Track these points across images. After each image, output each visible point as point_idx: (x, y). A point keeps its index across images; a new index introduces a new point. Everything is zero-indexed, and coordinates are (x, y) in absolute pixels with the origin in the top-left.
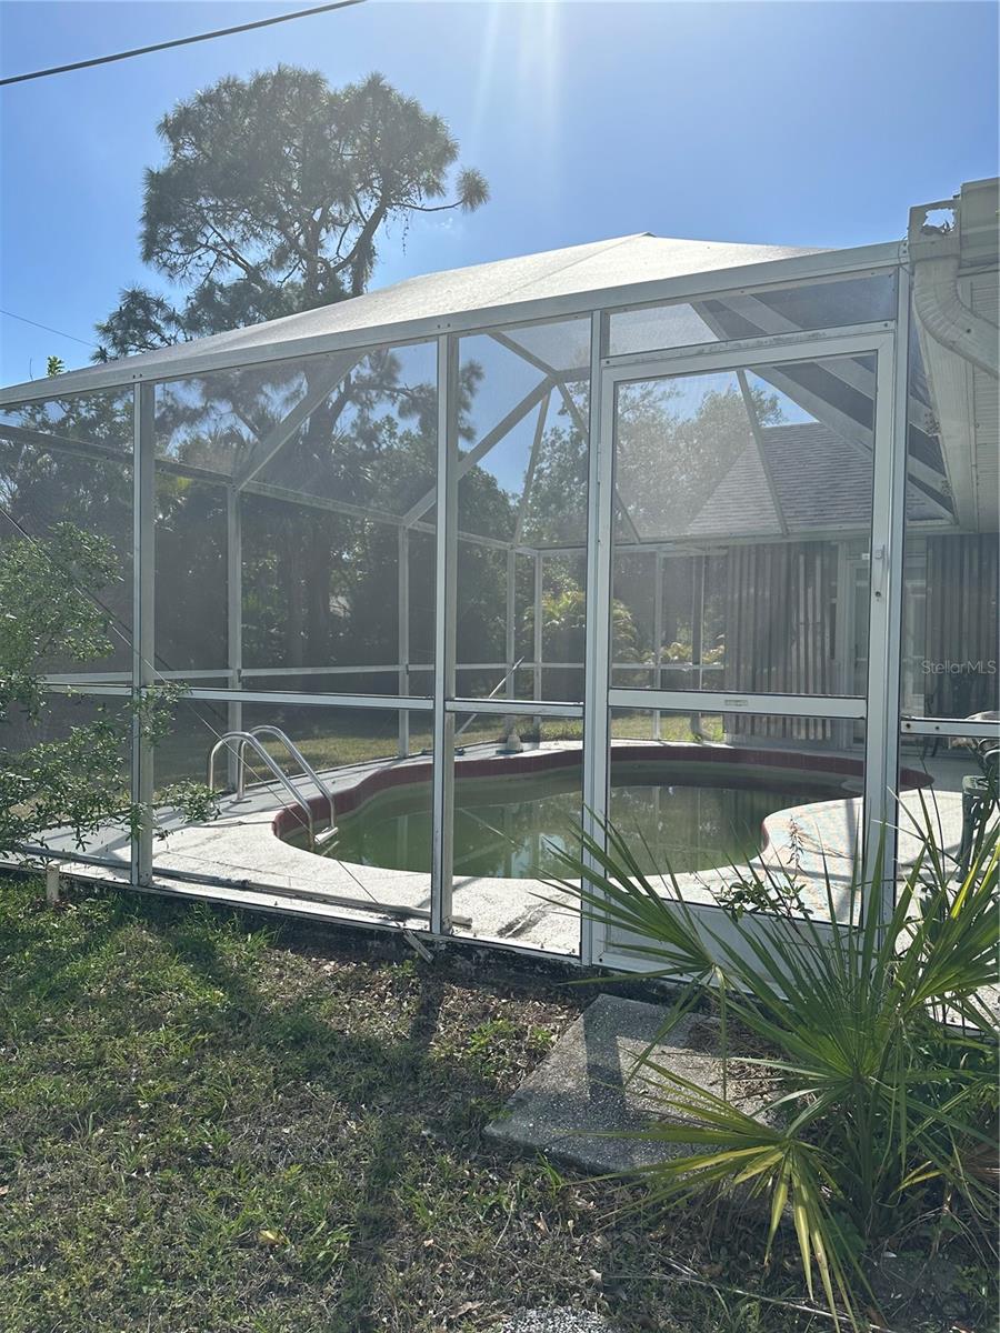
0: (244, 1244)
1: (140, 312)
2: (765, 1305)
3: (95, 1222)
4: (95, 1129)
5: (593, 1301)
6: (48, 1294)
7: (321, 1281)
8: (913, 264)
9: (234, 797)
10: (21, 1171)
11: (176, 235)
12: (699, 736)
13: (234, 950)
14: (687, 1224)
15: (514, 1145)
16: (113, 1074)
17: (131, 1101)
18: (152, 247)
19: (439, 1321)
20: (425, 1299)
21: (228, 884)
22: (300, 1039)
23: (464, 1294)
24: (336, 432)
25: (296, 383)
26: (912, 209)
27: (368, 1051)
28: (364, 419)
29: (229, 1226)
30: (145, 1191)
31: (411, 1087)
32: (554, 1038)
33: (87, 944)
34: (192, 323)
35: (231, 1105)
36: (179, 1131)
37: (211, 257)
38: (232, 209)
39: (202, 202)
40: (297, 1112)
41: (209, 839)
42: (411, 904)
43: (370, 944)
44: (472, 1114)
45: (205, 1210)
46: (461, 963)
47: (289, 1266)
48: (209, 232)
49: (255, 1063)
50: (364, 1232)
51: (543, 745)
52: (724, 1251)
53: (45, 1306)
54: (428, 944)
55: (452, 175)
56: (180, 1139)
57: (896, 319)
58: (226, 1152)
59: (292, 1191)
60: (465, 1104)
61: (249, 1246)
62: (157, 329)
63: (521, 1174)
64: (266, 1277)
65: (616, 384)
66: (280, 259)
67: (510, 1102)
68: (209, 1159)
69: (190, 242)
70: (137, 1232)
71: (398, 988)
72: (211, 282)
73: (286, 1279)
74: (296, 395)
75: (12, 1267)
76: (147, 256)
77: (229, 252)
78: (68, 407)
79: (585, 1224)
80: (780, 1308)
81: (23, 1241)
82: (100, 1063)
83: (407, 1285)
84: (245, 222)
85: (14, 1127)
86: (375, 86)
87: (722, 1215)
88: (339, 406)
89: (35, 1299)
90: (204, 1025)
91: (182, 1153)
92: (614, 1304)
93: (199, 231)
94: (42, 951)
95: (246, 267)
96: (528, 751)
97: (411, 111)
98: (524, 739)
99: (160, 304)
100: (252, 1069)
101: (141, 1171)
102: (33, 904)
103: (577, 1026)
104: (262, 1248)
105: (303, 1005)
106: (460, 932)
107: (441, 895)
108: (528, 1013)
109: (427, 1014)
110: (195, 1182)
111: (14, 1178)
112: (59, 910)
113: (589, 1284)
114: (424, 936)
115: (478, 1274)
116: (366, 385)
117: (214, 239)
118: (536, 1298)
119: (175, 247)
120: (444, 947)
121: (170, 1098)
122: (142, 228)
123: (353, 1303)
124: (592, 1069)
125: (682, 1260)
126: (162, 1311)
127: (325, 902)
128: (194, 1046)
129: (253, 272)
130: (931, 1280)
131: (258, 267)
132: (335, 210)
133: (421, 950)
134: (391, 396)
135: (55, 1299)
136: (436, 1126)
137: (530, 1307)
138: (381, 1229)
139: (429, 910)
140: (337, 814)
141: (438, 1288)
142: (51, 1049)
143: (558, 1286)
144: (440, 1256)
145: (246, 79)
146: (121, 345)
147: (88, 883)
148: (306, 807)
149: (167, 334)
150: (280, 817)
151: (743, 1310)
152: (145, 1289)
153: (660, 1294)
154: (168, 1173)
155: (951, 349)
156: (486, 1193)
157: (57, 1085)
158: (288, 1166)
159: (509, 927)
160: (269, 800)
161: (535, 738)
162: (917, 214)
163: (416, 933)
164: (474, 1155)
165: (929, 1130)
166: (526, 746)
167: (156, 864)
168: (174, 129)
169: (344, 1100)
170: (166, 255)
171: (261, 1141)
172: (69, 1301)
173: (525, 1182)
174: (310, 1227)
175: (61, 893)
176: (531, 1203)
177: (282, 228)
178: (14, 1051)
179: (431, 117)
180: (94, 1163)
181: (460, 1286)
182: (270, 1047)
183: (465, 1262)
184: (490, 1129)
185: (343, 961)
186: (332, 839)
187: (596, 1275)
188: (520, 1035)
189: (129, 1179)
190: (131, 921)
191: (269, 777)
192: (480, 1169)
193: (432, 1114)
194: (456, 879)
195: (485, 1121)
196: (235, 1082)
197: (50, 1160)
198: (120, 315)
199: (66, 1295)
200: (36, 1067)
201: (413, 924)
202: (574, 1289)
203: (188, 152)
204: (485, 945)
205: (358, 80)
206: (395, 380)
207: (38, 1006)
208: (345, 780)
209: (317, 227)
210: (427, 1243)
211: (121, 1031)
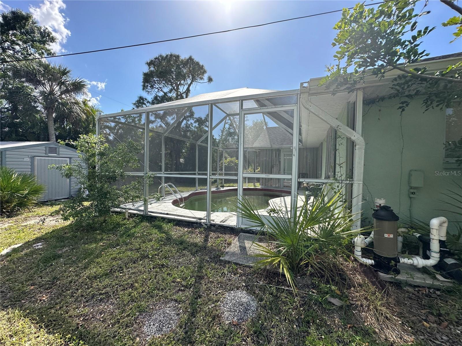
0: (173, 282)
1: (142, 101)
2: (276, 288)
3: (142, 279)
4: (140, 261)
5: (243, 289)
6: (133, 294)
7: (189, 288)
8: (301, 93)
9: (163, 198)
10: (125, 270)
11: (149, 86)
12: (255, 186)
13: (166, 227)
14: (260, 274)
15: (226, 261)
16: (143, 251)
17: (147, 256)
18: (144, 87)
19: (214, 294)
20: (211, 290)
21: (164, 214)
22: (181, 243)
23: (218, 289)
24: (182, 126)
25: (174, 116)
26: (301, 83)
27: (195, 245)
28: (187, 123)
29: (170, 279)
30: (152, 273)
31: (205, 251)
32: (232, 241)
33: (135, 226)
34: (153, 103)
35: (168, 256)
36: (158, 261)
37: (157, 90)
38: (161, 81)
39: (154, 79)
40: (182, 257)
41: (159, 205)
42: (202, 217)
43: (194, 225)
44: (217, 256)
45: (165, 276)
46: (213, 228)
47: (183, 286)
48: (156, 85)
49: (173, 247)
50: (197, 279)
51: (224, 188)
52: (268, 278)
53: (132, 297)
54: (206, 224)
55: (206, 77)
56: (158, 262)
57: (297, 104)
58: (168, 265)
59: (182, 271)
60: (216, 254)
61: (174, 282)
62: (145, 104)
63: (228, 266)
64: (178, 288)
65: (244, 114)
66: (171, 91)
67: (225, 253)
68: (165, 266)
69: (152, 87)
70: (151, 281)
71: (200, 233)
72: (157, 95)
73: (183, 288)
74: (174, 118)
75: (124, 289)
76: (143, 89)
77: (160, 89)
78: (126, 120)
79: (241, 275)
80: (279, 288)
81: (126, 284)
82: (140, 249)
83: (207, 288)
84: (164, 83)
85: (123, 262)
86: (190, 58)
87: (267, 272)
88: (183, 121)
89: (130, 295)
90: (162, 241)
91: (159, 265)
92: (248, 289)
93: (154, 85)
94: (125, 227)
95: (164, 93)
96: (222, 189)
97: (198, 64)
98: (221, 187)
99: (146, 99)
100: (172, 249)
101: (151, 269)
102: (123, 218)
103: (237, 238)
104: (177, 283)
105: (181, 236)
106: (212, 222)
107: (208, 216)
108: (227, 237)
109: (206, 237)
110: (162, 271)
111: (123, 272)
112: (128, 220)
113: (243, 286)
114: (205, 223)
115: (221, 285)
116: (188, 117)
117: (157, 87)
118: (232, 289)
119: (149, 88)
120: (209, 225)
121: (156, 255)
122: (142, 84)
123: (196, 292)
124: (240, 246)
125: (260, 280)
126: (157, 296)
127: (184, 217)
128: (160, 245)
129: (165, 94)
130: (307, 281)
131: (166, 93)
132: (182, 82)
133: (204, 226)
134: (193, 119)
135: (134, 295)
136: (210, 258)
137: (231, 291)
138: (201, 278)
139: (206, 218)
140: (184, 201)
141: (213, 288)
142: (129, 246)
143: (237, 286)
144: (213, 282)
145: (164, 55)
146: (138, 107)
147: (134, 214)
148: (178, 199)
149: (147, 105)
150: (173, 201)
151: (272, 289)
152: (153, 292)
153: (256, 287)
154: (156, 269)
155: (307, 109)
156: (221, 270)
157: (131, 253)
158: (181, 267)
159: (222, 221)
160: (170, 198)
161: (223, 187)
162: (302, 84)
163: (204, 223)
164: (218, 263)
165: (306, 253)
166: (221, 188)
167: (149, 210)
168: (150, 64)
169: (192, 254)
170: (147, 89)
171: (175, 262)
172: (137, 295)
173: (229, 268)
174: (187, 278)
175: (129, 216)
176: (230, 272)
177: (172, 85)
178: (121, 247)
179: (202, 65)
180: (141, 268)
181: (218, 288)
182: (176, 245)
183: (218, 284)
184: (221, 258)
185: (189, 228)
186: (183, 206)
187: (244, 284)
188: (226, 241)
189: (148, 271)
190: (144, 221)
191: (171, 194)
192: (220, 266)
193: (209, 256)
194: (211, 212)
195: (220, 257)
196: (169, 251)
197: (131, 268)
198: (137, 101)
199: (137, 294)
200: (126, 250)
201: (202, 221)
202: (240, 287)
203: (152, 69)
204: (217, 225)
205: (187, 57)
206: (194, 116)
207: (126, 238)
208: (186, 194)
209: (179, 85)
210: (210, 280)
211: (144, 242)
